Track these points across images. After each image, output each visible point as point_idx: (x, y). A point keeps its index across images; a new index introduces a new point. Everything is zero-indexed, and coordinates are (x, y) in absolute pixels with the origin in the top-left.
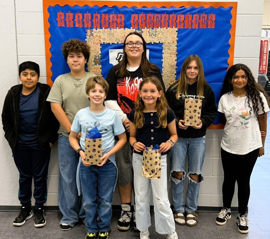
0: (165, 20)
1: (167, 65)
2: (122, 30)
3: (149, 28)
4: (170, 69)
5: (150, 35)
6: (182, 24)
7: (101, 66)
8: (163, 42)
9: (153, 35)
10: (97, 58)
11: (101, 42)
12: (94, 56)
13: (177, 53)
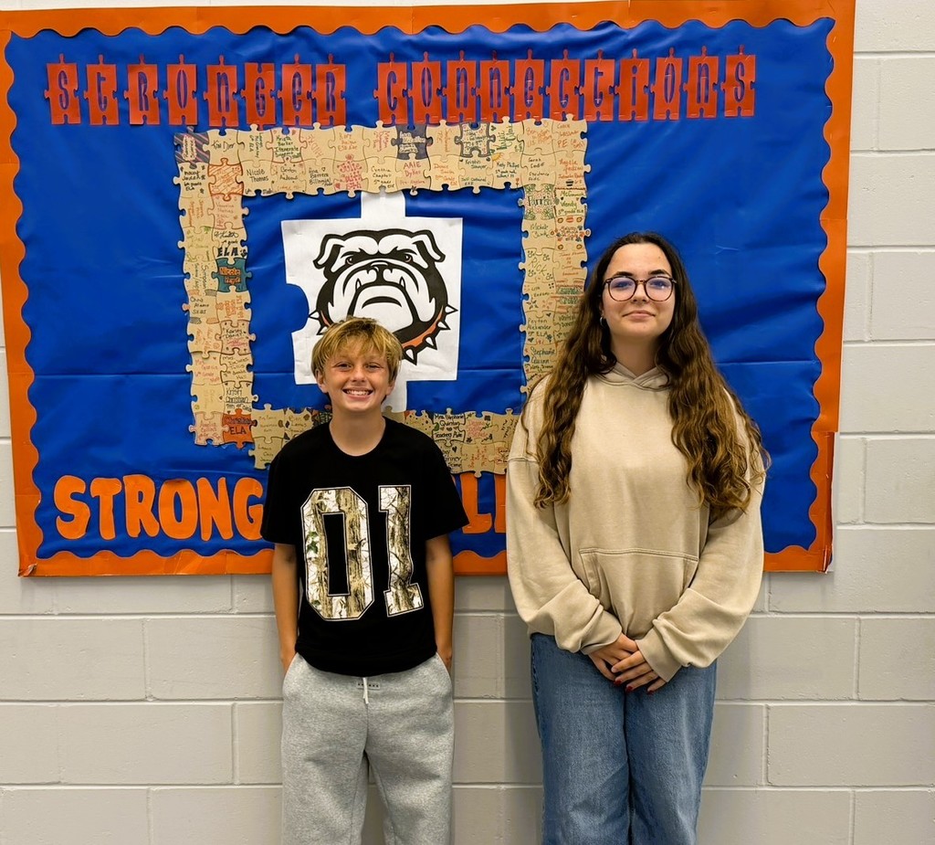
0: (529, 85)
1: (545, 289)
2: (338, 136)
3: (461, 121)
4: (559, 304)
5: (462, 155)
6: (607, 105)
7: (246, 296)
8: (525, 182)
9: (475, 153)
10: (231, 261)
11: (246, 188)
12: (216, 253)
13: (588, 232)
